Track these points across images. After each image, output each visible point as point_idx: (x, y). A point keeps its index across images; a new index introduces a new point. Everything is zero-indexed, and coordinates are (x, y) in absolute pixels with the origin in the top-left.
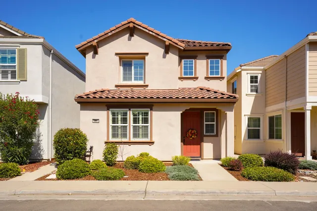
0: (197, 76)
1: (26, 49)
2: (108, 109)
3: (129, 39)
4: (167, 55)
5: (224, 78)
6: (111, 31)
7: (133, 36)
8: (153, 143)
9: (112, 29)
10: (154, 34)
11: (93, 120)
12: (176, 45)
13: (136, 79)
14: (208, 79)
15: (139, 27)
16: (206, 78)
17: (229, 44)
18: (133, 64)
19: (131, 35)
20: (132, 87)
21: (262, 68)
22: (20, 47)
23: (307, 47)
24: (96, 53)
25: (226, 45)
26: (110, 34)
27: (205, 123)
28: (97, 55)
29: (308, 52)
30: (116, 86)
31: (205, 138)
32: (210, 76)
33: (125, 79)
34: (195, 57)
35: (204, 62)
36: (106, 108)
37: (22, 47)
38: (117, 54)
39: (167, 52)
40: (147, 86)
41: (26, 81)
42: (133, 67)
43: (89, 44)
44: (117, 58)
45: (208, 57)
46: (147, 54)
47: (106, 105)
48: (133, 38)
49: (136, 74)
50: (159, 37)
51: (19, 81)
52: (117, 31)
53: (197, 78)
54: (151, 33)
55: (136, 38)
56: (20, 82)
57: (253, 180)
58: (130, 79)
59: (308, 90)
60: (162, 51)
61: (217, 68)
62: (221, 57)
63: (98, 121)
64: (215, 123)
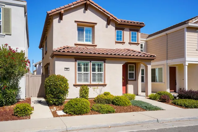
0: (124, 41)
1: (11, 9)
2: (76, 61)
3: (84, 12)
4: (109, 26)
5: (139, 44)
6: (74, 5)
7: (87, 10)
8: (106, 85)
9: (74, 3)
10: (102, 11)
11: (65, 68)
12: (115, 20)
13: (87, 41)
14: (131, 44)
15: (92, 5)
16: (129, 43)
17: (143, 23)
18: (85, 30)
19: (86, 9)
20: (86, 46)
21: (145, 39)
22: (4, 6)
23: (185, 29)
24: (61, 19)
25: (142, 23)
26: (72, 7)
27: (129, 72)
28: (61, 21)
29: (186, 32)
30: (75, 44)
31: (129, 82)
32: (131, 42)
33: (79, 40)
34: (123, 29)
35: (128, 32)
36: (74, 60)
37: (7, 6)
38: (76, 22)
39: (108, 24)
40: (96, 46)
41: (11, 35)
42: (85, 32)
43: (58, 12)
44: (76, 24)
45: (130, 30)
46: (96, 24)
47: (75, 58)
48: (86, 11)
49: (86, 37)
50: (105, 13)
51: (5, 34)
52: (77, 5)
53: (124, 43)
54: (100, 9)
55: (88, 12)
56: (5, 36)
57: (190, 108)
58: (83, 40)
59: (186, 54)
60: (105, 23)
61: (135, 37)
62: (138, 31)
63: (68, 69)
64: (134, 72)
